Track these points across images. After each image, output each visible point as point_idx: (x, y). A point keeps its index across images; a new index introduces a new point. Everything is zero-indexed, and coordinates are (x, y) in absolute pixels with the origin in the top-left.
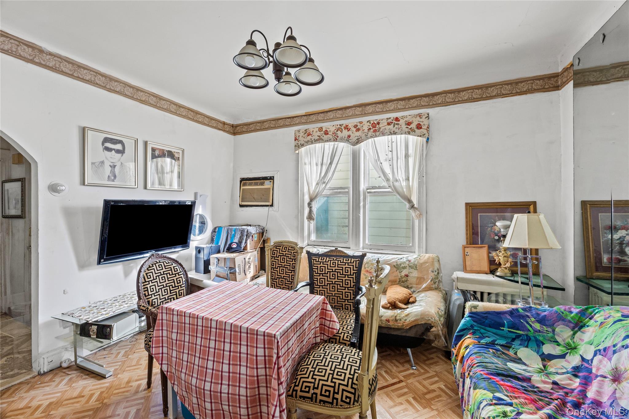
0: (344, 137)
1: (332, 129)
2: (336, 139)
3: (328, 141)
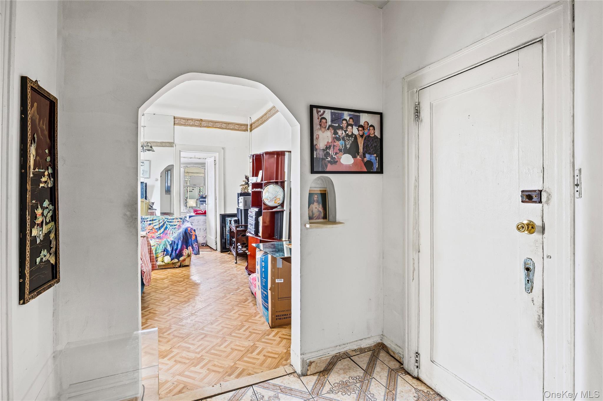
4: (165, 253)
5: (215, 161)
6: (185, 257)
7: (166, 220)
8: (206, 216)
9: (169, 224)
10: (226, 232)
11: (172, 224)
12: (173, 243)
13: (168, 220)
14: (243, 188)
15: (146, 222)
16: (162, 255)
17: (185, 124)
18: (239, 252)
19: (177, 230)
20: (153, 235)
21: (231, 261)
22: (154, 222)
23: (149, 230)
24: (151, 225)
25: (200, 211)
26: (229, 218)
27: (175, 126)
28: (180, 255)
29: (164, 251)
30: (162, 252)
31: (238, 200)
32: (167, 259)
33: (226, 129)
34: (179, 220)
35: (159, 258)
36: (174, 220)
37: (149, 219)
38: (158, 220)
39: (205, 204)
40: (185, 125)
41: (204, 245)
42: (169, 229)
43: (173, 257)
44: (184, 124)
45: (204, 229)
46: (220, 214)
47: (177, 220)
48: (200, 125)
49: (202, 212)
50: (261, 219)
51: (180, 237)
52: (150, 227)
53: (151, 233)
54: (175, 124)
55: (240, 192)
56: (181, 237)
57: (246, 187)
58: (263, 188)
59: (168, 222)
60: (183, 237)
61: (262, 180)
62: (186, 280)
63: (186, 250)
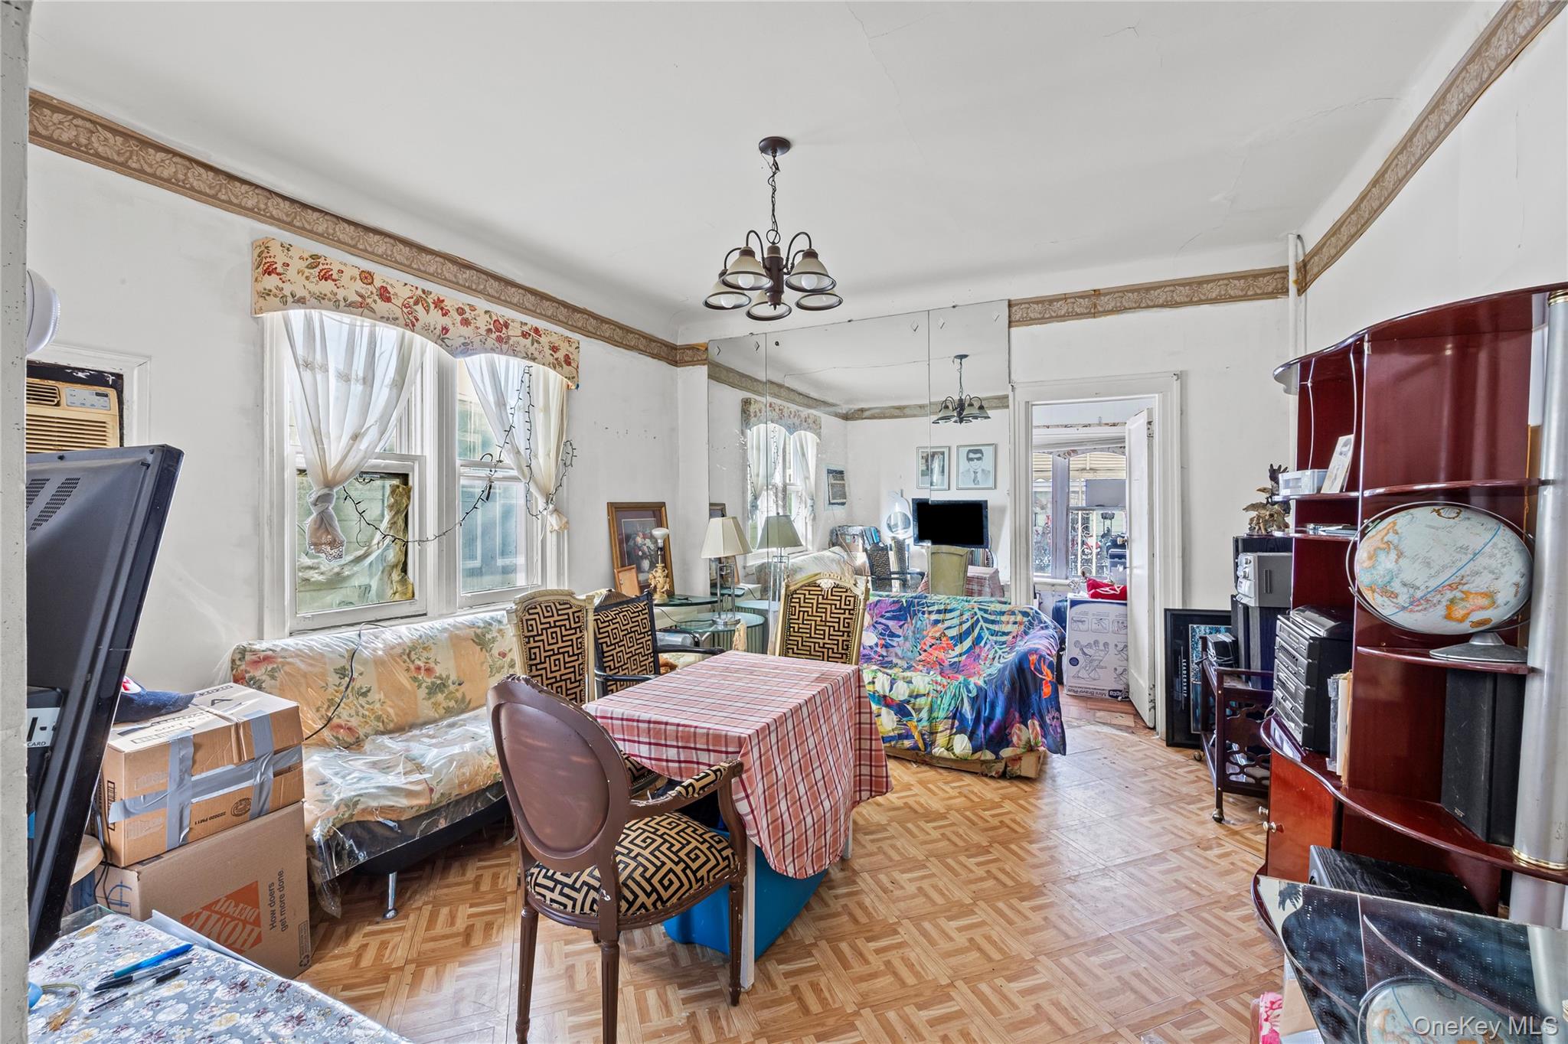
0: (432, 328)
1: (404, 293)
2: (414, 325)
3: (388, 319)
4: (957, 723)
5: (1150, 423)
6: (1019, 751)
7: (982, 613)
8: (1126, 604)
9: (988, 629)
10: (1188, 674)
11: (995, 627)
12: (982, 695)
13: (985, 615)
14: (1259, 517)
15: (926, 616)
16: (946, 729)
17: (1043, 318)
18: (1233, 778)
19: (1007, 649)
20: (941, 655)
21: (1201, 800)
22: (948, 616)
23: (934, 638)
24: (939, 625)
25: (1107, 589)
26: (1202, 627)
27: (1013, 330)
28: (999, 740)
29: (954, 717)
30: (949, 718)
31: (1236, 565)
32: (962, 745)
33: (1190, 303)
34: (1019, 618)
35: (938, 735)
36: (1004, 618)
37: (936, 608)
38: (957, 613)
39: (1121, 568)
40: (1042, 320)
41: (1117, 697)
42: (986, 643)
43: (979, 743)
44: (1039, 319)
45: (1121, 646)
46: (1166, 610)
47: (1012, 619)
48: (1093, 311)
49: (1114, 590)
50: (1342, 688)
51: (1003, 683)
52: (936, 632)
53: (936, 649)
54: (1013, 324)
55: (1243, 532)
56: (1006, 683)
57: (1271, 516)
58: (1359, 529)
59: (986, 620)
60: (1013, 684)
61: (1352, 483)
62: (997, 851)
63: (1023, 727)
